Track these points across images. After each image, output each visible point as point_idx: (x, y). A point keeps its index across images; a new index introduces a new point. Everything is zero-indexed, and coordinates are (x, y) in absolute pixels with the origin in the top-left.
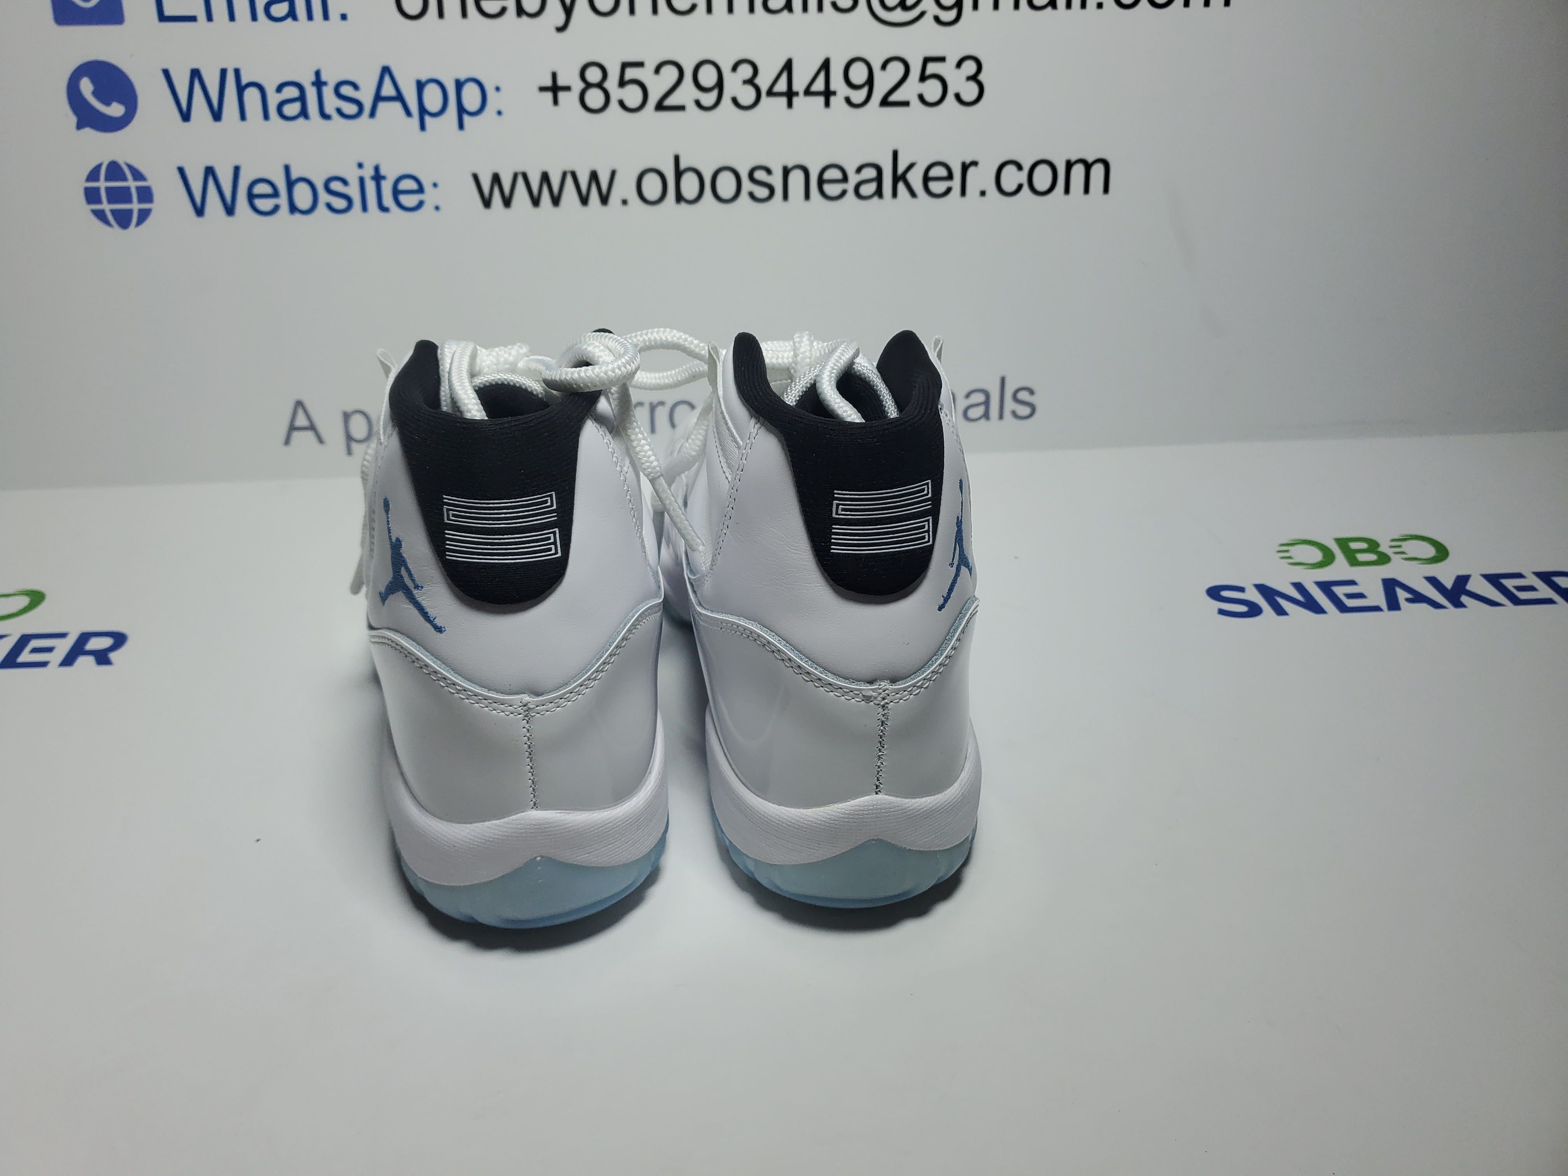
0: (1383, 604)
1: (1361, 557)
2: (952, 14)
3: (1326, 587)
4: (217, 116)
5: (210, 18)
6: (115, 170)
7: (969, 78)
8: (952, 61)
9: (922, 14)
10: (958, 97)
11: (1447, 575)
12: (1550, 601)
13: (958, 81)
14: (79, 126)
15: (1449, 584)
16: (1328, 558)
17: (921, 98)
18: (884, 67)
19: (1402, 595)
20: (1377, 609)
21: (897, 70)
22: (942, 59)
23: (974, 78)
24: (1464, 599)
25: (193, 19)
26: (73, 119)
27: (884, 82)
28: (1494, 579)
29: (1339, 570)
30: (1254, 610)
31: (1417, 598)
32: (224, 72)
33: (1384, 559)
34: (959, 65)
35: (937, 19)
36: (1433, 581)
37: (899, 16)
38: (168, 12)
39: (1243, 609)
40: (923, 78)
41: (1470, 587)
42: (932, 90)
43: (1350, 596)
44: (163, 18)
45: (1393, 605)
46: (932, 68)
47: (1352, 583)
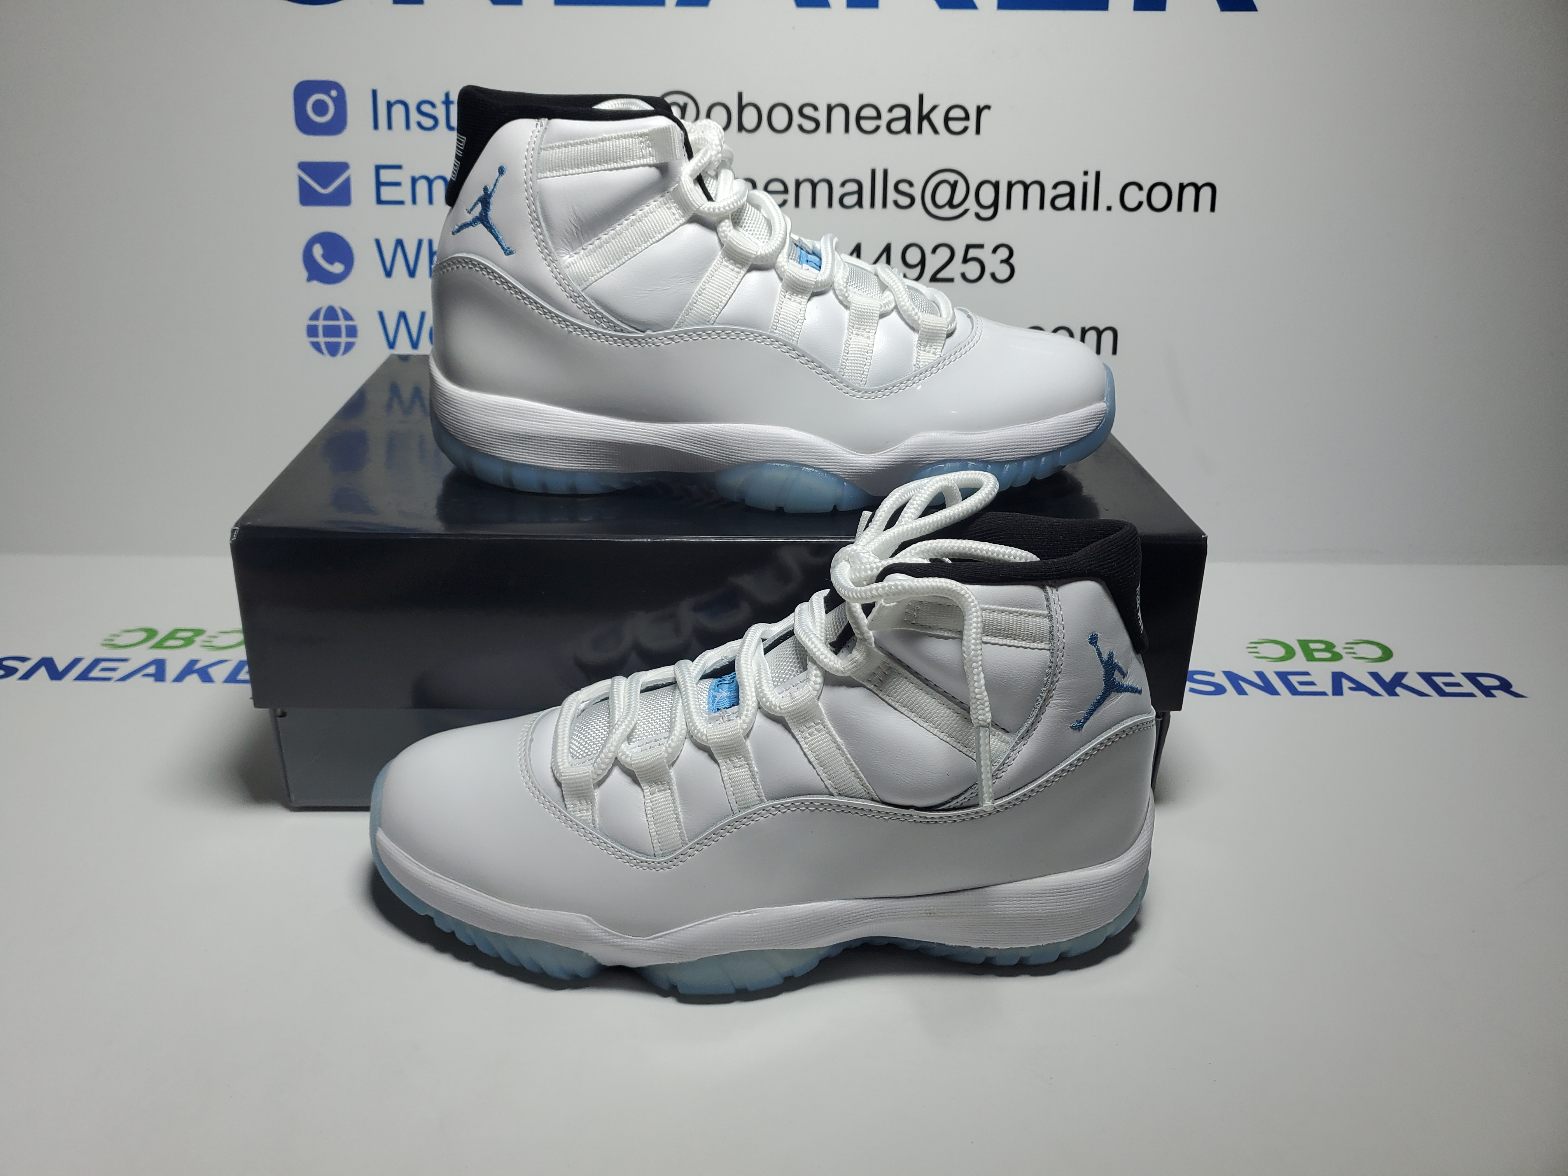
0: (1329, 690)
1: (1317, 655)
2: (991, 212)
3: (1283, 676)
4: (412, 273)
5: (414, 201)
6: (331, 313)
7: (1002, 262)
8: (989, 247)
9: (966, 211)
10: (993, 276)
11: (1387, 672)
12: (1471, 695)
13: (994, 264)
14: (309, 279)
15: (1388, 678)
16: (1290, 653)
17: (963, 276)
18: (934, 251)
19: (1346, 684)
20: (1324, 694)
21: (944, 253)
22: (981, 246)
23: (1007, 261)
24: (1398, 690)
25: (401, 203)
26: (305, 274)
27: (933, 263)
28: (1427, 677)
29: (1298, 663)
30: (1219, 690)
31: (1359, 687)
32: (420, 243)
33: (1337, 657)
34: (995, 251)
35: (978, 216)
36: (1376, 676)
37: (947, 212)
38: (384, 197)
39: (1211, 689)
40: (965, 260)
41: (1405, 681)
42: (973, 269)
43: (1301, 683)
44: (379, 201)
45: (1337, 690)
46: (972, 253)
47: (1307, 674)
